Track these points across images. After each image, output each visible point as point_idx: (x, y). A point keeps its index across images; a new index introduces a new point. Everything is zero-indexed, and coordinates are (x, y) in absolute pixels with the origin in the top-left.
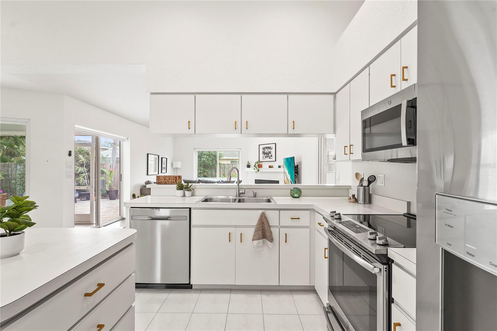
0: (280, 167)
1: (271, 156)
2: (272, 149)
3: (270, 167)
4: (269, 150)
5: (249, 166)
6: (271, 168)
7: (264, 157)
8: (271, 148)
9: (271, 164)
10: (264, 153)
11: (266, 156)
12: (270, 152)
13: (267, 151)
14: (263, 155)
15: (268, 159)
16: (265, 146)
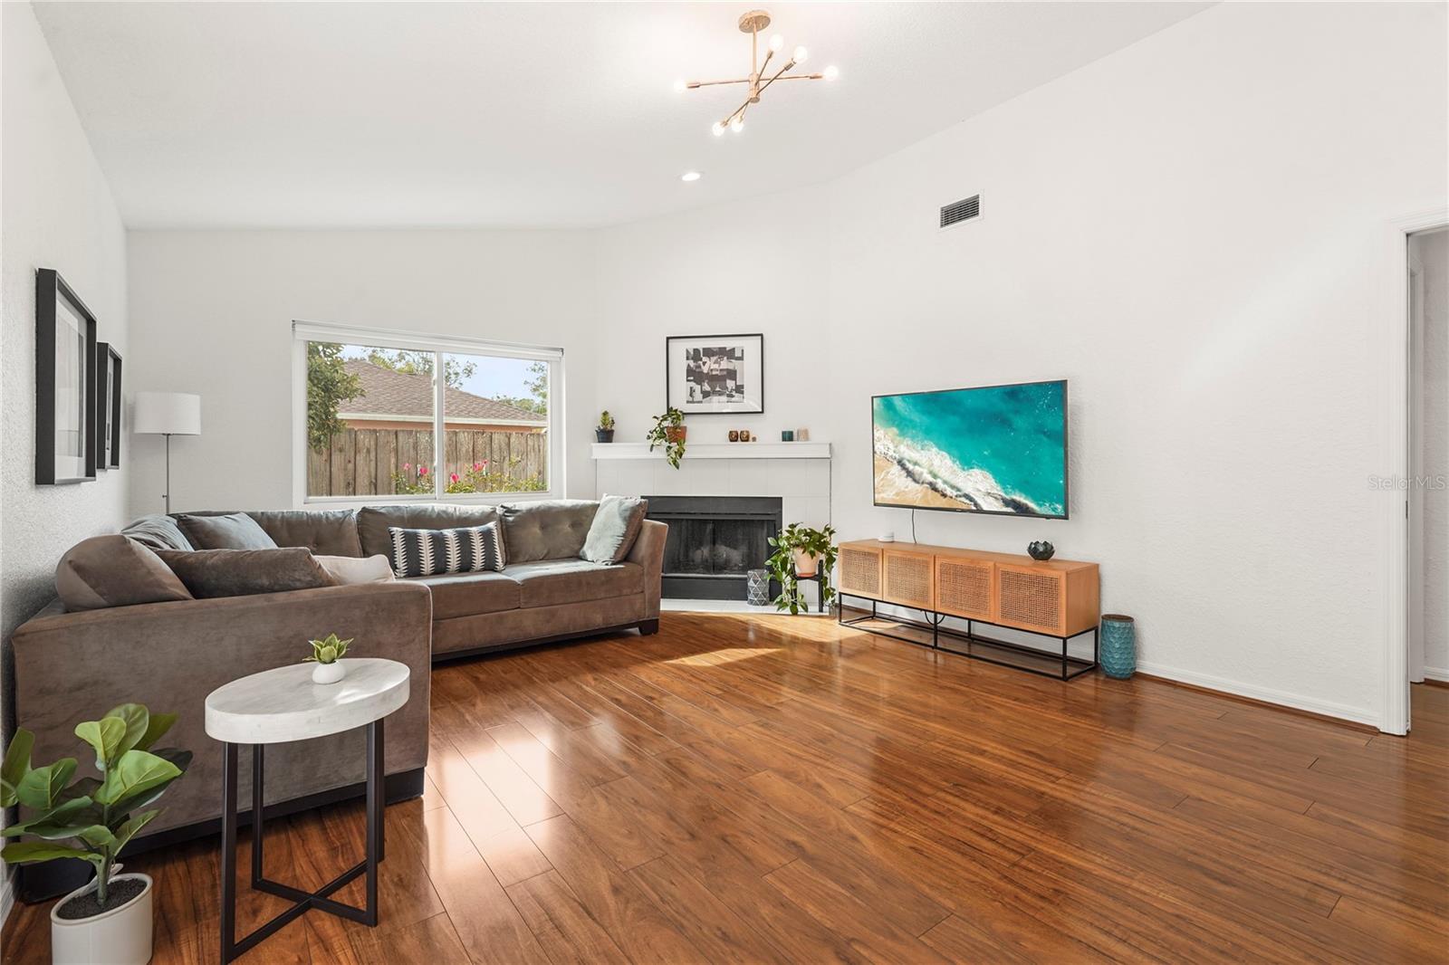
0: (788, 437)
1: (739, 389)
2: (741, 358)
3: (734, 437)
4: (725, 364)
5: (606, 435)
6: (739, 443)
7: (698, 396)
8: (738, 354)
9: (739, 425)
10: (694, 375)
11: (707, 388)
12: (732, 374)
13: (716, 366)
14: (693, 384)
15: (717, 403)
16: (701, 345)
